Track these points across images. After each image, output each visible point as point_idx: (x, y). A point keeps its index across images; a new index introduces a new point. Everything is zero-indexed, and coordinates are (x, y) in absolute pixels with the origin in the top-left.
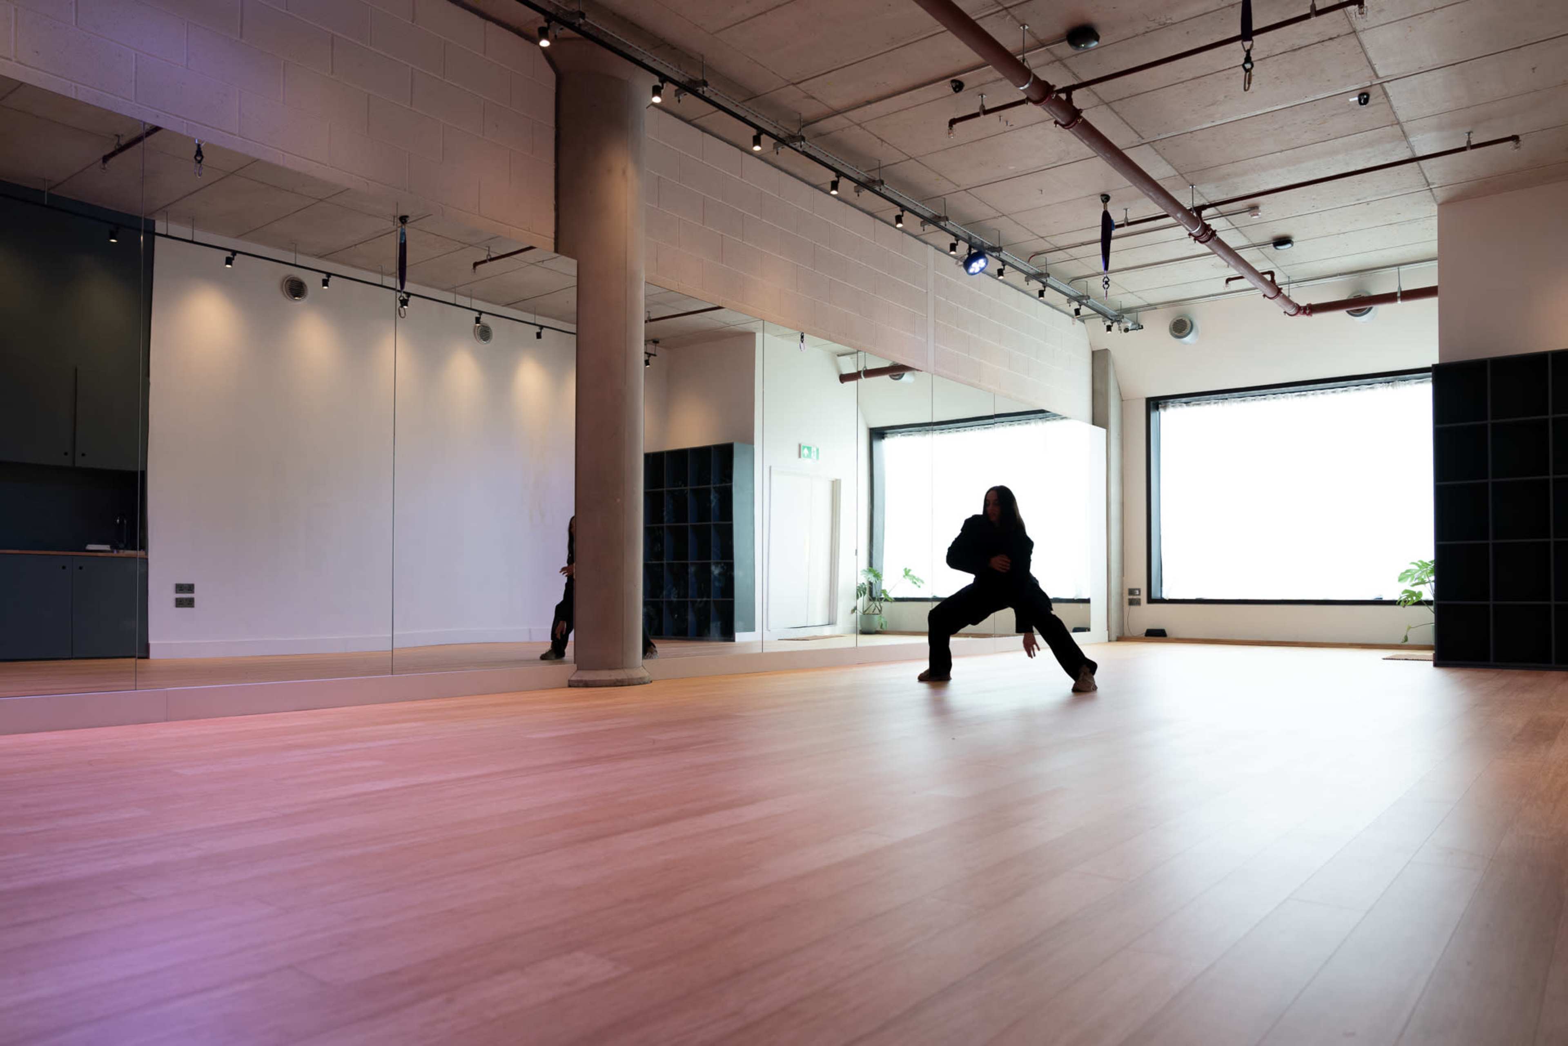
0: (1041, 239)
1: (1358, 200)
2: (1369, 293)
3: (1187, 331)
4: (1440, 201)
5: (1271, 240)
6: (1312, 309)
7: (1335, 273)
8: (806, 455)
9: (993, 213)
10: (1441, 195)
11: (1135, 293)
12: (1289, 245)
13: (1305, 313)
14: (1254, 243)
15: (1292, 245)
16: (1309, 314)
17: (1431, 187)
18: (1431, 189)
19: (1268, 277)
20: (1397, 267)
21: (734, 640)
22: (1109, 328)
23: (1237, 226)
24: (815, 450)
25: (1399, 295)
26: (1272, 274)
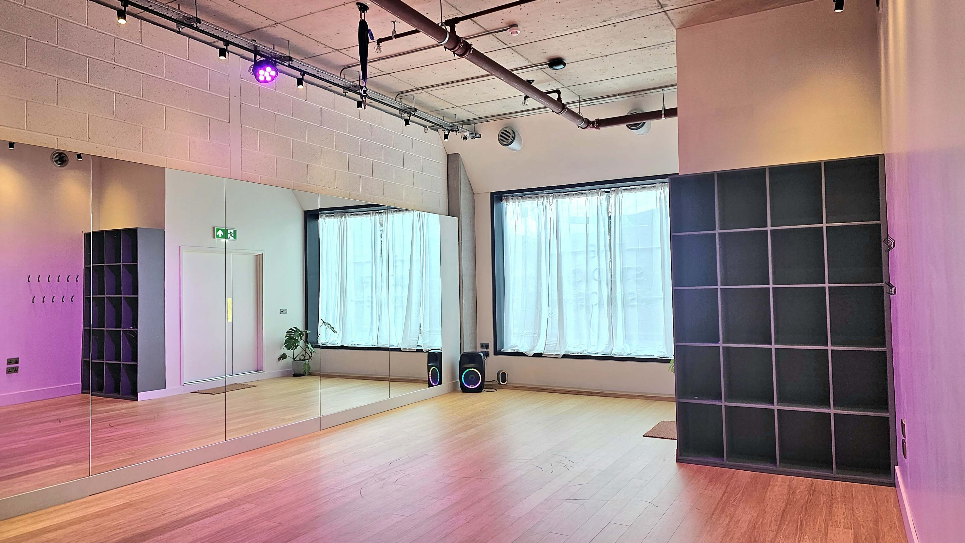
0: (337, 52)
1: (605, 21)
2: (641, 110)
3: (511, 139)
4: (677, 26)
5: (547, 61)
6: (600, 123)
7: (615, 93)
8: (220, 236)
9: (267, 22)
10: (678, 18)
11: (463, 107)
12: (562, 66)
13: (593, 127)
14: (534, 63)
15: (565, 66)
16: (598, 127)
17: (665, 9)
18: (665, 11)
19: (555, 96)
20: (661, 90)
21: (137, 400)
22: (446, 137)
23: (510, 45)
24: (232, 231)
25: (663, 112)
26: (558, 92)
